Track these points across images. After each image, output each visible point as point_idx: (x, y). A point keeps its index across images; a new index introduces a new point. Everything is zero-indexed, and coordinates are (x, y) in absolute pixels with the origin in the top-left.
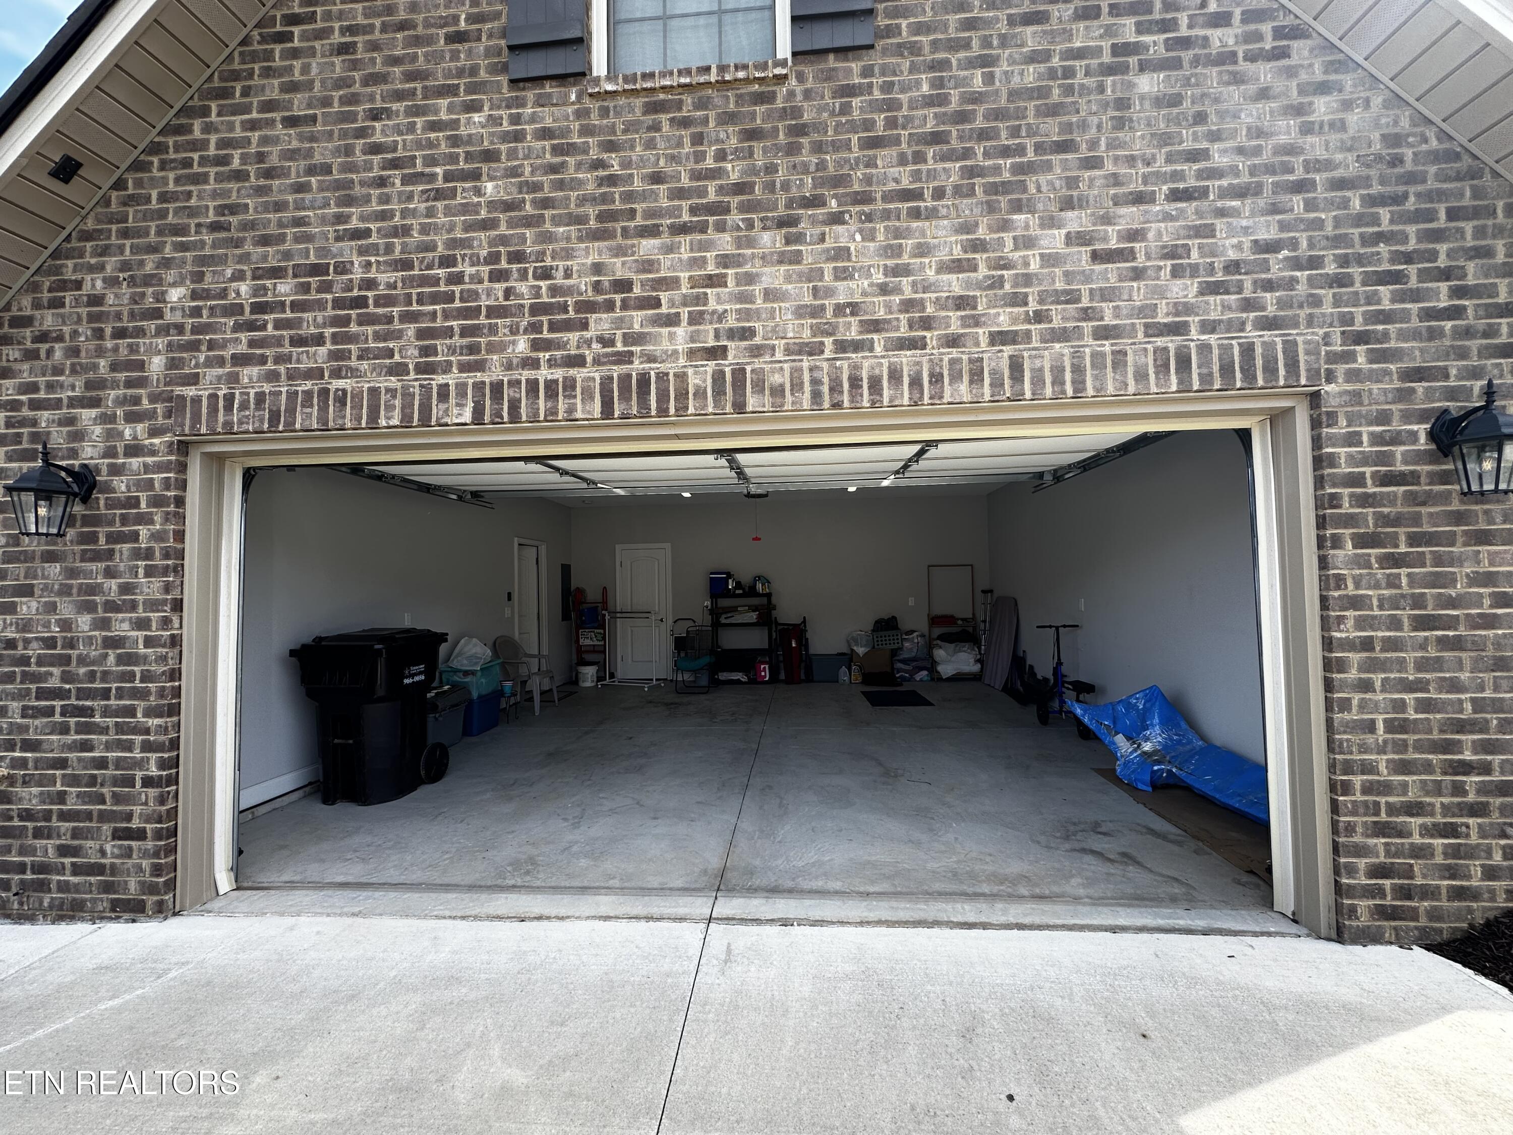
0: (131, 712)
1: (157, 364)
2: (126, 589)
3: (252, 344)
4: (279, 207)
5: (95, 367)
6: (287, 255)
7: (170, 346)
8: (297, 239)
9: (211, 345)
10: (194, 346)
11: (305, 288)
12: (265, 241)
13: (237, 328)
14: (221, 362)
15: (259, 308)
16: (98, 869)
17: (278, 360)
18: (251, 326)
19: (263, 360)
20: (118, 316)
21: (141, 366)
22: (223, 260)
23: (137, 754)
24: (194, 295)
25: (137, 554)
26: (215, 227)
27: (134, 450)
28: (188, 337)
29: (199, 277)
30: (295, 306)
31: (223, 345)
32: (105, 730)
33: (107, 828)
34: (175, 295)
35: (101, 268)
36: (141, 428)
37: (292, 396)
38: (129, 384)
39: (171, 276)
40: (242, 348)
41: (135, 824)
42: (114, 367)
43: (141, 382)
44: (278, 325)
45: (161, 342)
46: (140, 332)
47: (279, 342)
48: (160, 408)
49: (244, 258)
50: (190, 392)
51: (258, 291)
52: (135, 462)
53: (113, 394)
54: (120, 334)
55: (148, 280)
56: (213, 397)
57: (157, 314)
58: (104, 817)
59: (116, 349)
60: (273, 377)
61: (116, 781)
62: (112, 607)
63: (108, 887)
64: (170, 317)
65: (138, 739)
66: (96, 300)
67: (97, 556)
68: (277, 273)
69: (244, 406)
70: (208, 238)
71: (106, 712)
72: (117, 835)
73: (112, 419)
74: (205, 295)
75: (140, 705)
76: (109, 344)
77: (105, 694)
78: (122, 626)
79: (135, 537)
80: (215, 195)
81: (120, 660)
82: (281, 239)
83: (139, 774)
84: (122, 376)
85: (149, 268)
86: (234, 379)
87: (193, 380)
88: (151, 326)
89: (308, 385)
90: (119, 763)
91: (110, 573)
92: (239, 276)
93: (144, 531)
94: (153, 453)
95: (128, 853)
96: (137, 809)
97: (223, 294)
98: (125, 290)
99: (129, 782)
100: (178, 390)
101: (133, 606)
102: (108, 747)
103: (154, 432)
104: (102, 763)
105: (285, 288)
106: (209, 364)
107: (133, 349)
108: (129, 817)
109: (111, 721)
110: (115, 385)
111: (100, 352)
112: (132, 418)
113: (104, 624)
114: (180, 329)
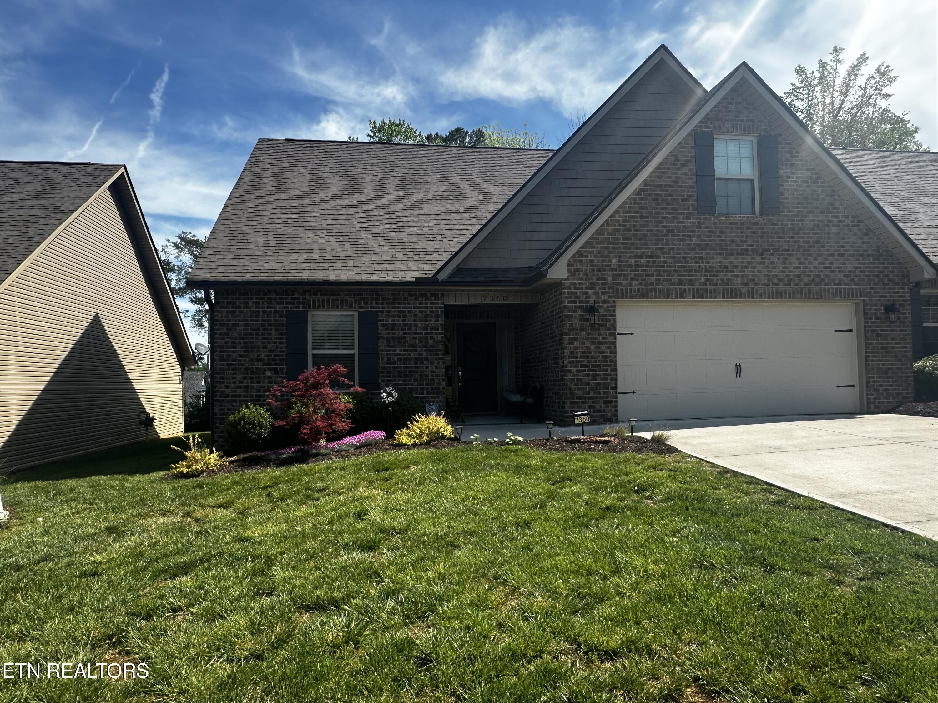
0: (607, 370)
1: (610, 279)
2: (604, 338)
3: (635, 275)
4: (640, 239)
5: (592, 279)
6: (643, 253)
7: (613, 275)
8: (646, 248)
9: (624, 275)
10: (620, 275)
11: (649, 262)
12: (637, 248)
13: (631, 271)
14: (627, 280)
15: (636, 266)
16: (600, 411)
17: (642, 280)
18: (635, 271)
19: (638, 280)
20: (598, 265)
21: (605, 279)
22: (626, 253)
23: (609, 381)
24: (619, 261)
25: (606, 329)
26: (623, 243)
27: (604, 302)
28: (618, 272)
29: (620, 257)
30: (646, 266)
31: (628, 275)
32: (600, 375)
33: (602, 401)
34: (614, 261)
35: (592, 252)
36: (606, 296)
37: (647, 290)
38: (602, 284)
39: (612, 255)
40: (633, 277)
41: (609, 399)
42: (598, 279)
43: (606, 284)
44: (642, 271)
45: (610, 273)
46: (604, 270)
47: (642, 275)
48: (611, 291)
49: (632, 252)
50: (619, 287)
51: (636, 262)
52: (605, 305)
53: (598, 287)
54: (599, 270)
55: (607, 256)
56: (627, 289)
57: (609, 266)
58: (601, 398)
59: (598, 275)
60: (641, 284)
61: (604, 388)
62: (600, 343)
63: (602, 416)
64: (612, 267)
65: (609, 377)
66: (591, 261)
67: (595, 330)
68: (641, 257)
69: (635, 292)
70: (621, 246)
71: (600, 371)
72: (605, 402)
73: (598, 293)
74: (622, 261)
75: (609, 368)
76: (596, 273)
77: (600, 366)
78: (603, 348)
79: (606, 325)
80: (623, 235)
81: (603, 357)
82: (641, 248)
83: (610, 386)
84: (600, 282)
85: (606, 253)
86: (631, 284)
87: (620, 284)
88: (608, 268)
89: (650, 287)
90: (604, 384)
91: (599, 334)
92: (631, 257)
93: (608, 323)
94: (610, 303)
95: (608, 407)
96: (610, 395)
97: (627, 262)
98: (600, 259)
99: (607, 388)
100: (616, 286)
101: (606, 343)
102: (601, 379)
103: (609, 297)
104: (600, 384)
105: (643, 262)
106: (624, 279)
107: (603, 275)
108: (608, 397)
109: (602, 373)
110: (598, 284)
111: (593, 275)
112: (603, 293)
113: (598, 348)
114: (616, 270)
